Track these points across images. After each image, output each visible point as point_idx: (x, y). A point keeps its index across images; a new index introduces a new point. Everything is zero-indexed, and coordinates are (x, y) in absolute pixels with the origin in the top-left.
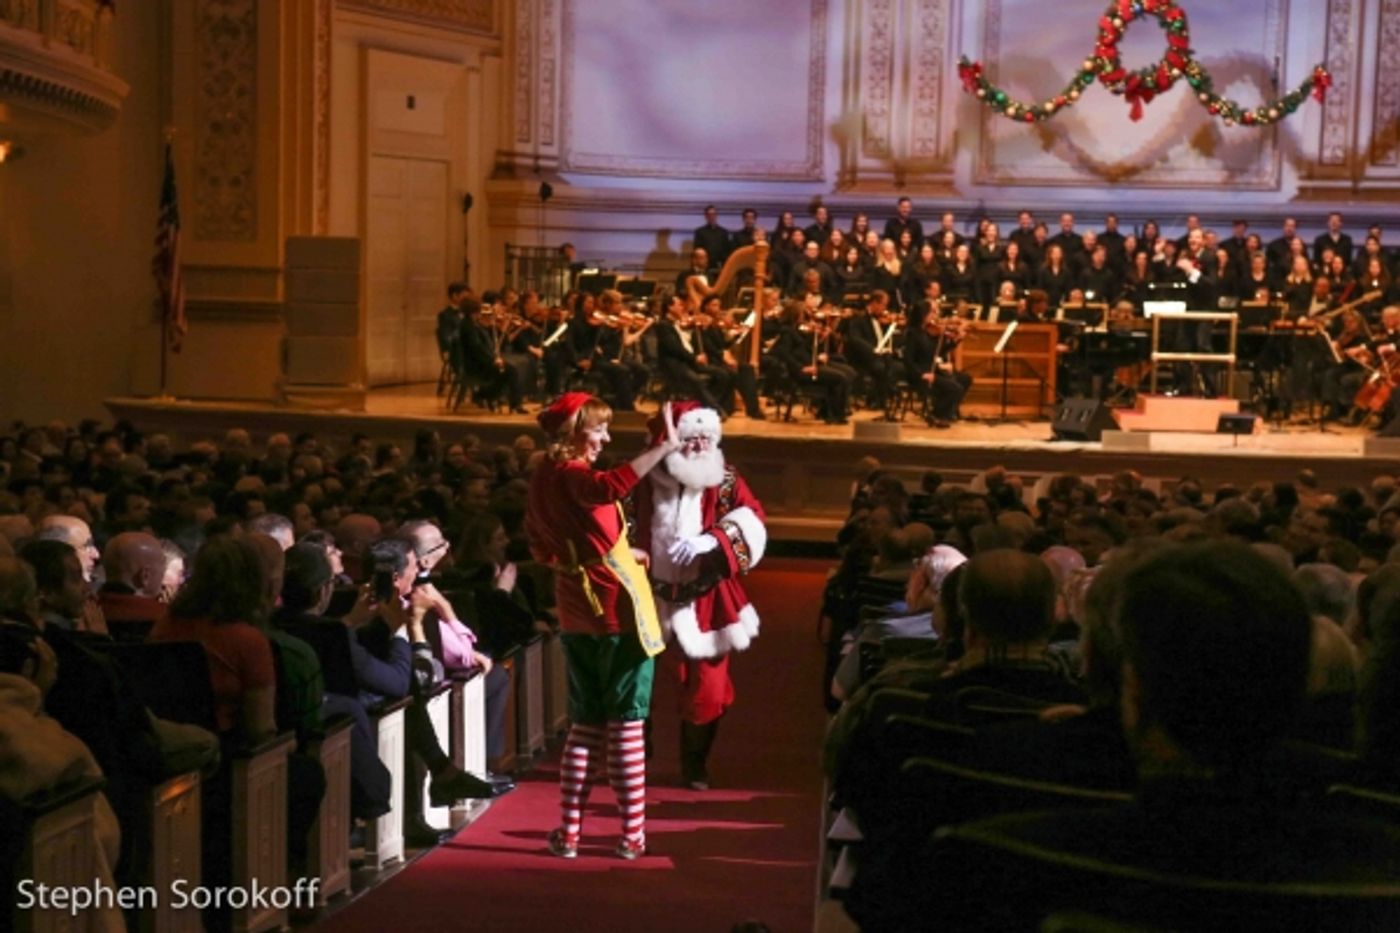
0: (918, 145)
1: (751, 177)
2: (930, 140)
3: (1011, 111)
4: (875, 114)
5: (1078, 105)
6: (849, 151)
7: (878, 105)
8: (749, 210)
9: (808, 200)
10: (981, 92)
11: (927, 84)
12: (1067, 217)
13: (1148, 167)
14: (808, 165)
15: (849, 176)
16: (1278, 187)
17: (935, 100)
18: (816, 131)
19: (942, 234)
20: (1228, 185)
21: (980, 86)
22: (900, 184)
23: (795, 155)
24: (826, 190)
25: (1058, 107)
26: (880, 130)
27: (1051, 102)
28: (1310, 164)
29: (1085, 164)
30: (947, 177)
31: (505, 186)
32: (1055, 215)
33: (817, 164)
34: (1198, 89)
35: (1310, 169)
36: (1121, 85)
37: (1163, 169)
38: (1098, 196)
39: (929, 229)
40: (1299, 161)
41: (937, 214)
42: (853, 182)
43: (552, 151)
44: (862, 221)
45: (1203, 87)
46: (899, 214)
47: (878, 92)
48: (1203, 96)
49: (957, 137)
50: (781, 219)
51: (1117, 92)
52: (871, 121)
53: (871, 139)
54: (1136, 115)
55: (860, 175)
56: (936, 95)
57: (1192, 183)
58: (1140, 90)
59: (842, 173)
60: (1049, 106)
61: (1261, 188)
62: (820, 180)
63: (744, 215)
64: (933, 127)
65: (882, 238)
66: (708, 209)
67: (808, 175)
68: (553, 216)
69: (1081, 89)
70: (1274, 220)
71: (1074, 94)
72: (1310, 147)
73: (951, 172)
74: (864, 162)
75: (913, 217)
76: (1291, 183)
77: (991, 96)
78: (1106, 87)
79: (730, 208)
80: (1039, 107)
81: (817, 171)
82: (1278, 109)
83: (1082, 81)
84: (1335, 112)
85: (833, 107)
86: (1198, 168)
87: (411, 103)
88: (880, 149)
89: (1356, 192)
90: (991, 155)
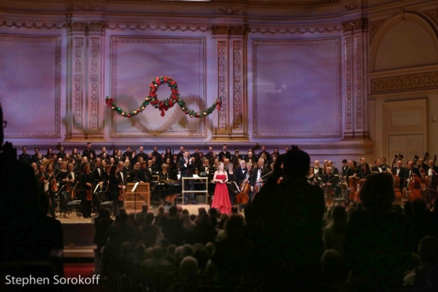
0: (92, 125)
1: (37, 137)
2: (96, 124)
3: (123, 114)
4: (77, 116)
5: (144, 112)
6: (69, 128)
7: (78, 113)
8: (37, 148)
9: (57, 144)
10: (113, 108)
11: (94, 106)
12: (141, 148)
13: (166, 131)
14: (56, 132)
15: (69, 136)
16: (206, 137)
17: (97, 110)
18: (58, 121)
19: (102, 154)
21: (113, 106)
22: (86, 138)
23: (50, 130)
24: (62, 140)
25: (138, 112)
26: (79, 120)
27: (135, 111)
28: (216, 129)
29: (146, 130)
30: (102, 135)
32: (138, 147)
33: (59, 132)
34: (181, 106)
35: (215, 131)
36: (158, 105)
37: (170, 132)
39: (98, 153)
40: (212, 128)
41: (100, 147)
42: (71, 138)
44: (76, 150)
45: (183, 105)
46: (88, 148)
47: (78, 108)
48: (183, 108)
49: (104, 122)
50: (49, 151)
51: (156, 107)
52: (76, 118)
53: (76, 124)
54: (163, 114)
55: (73, 135)
56: (97, 109)
57: (179, 136)
58: (164, 107)
59: (67, 135)
60: (135, 112)
62: (59, 137)
63: (35, 150)
64: (97, 119)
65: (83, 156)
66: (23, 148)
67: (55, 136)
69: (145, 107)
71: (143, 108)
72: (215, 124)
73: (103, 134)
74: (74, 131)
75: (92, 149)
76: (210, 135)
77: (116, 109)
78: (153, 106)
79: (30, 147)
80: (132, 112)
81: (59, 134)
82: (206, 112)
83: (145, 104)
84: (222, 113)
85: (63, 113)
86: (181, 131)
88: (79, 127)
89: (230, 138)
90: (116, 128)
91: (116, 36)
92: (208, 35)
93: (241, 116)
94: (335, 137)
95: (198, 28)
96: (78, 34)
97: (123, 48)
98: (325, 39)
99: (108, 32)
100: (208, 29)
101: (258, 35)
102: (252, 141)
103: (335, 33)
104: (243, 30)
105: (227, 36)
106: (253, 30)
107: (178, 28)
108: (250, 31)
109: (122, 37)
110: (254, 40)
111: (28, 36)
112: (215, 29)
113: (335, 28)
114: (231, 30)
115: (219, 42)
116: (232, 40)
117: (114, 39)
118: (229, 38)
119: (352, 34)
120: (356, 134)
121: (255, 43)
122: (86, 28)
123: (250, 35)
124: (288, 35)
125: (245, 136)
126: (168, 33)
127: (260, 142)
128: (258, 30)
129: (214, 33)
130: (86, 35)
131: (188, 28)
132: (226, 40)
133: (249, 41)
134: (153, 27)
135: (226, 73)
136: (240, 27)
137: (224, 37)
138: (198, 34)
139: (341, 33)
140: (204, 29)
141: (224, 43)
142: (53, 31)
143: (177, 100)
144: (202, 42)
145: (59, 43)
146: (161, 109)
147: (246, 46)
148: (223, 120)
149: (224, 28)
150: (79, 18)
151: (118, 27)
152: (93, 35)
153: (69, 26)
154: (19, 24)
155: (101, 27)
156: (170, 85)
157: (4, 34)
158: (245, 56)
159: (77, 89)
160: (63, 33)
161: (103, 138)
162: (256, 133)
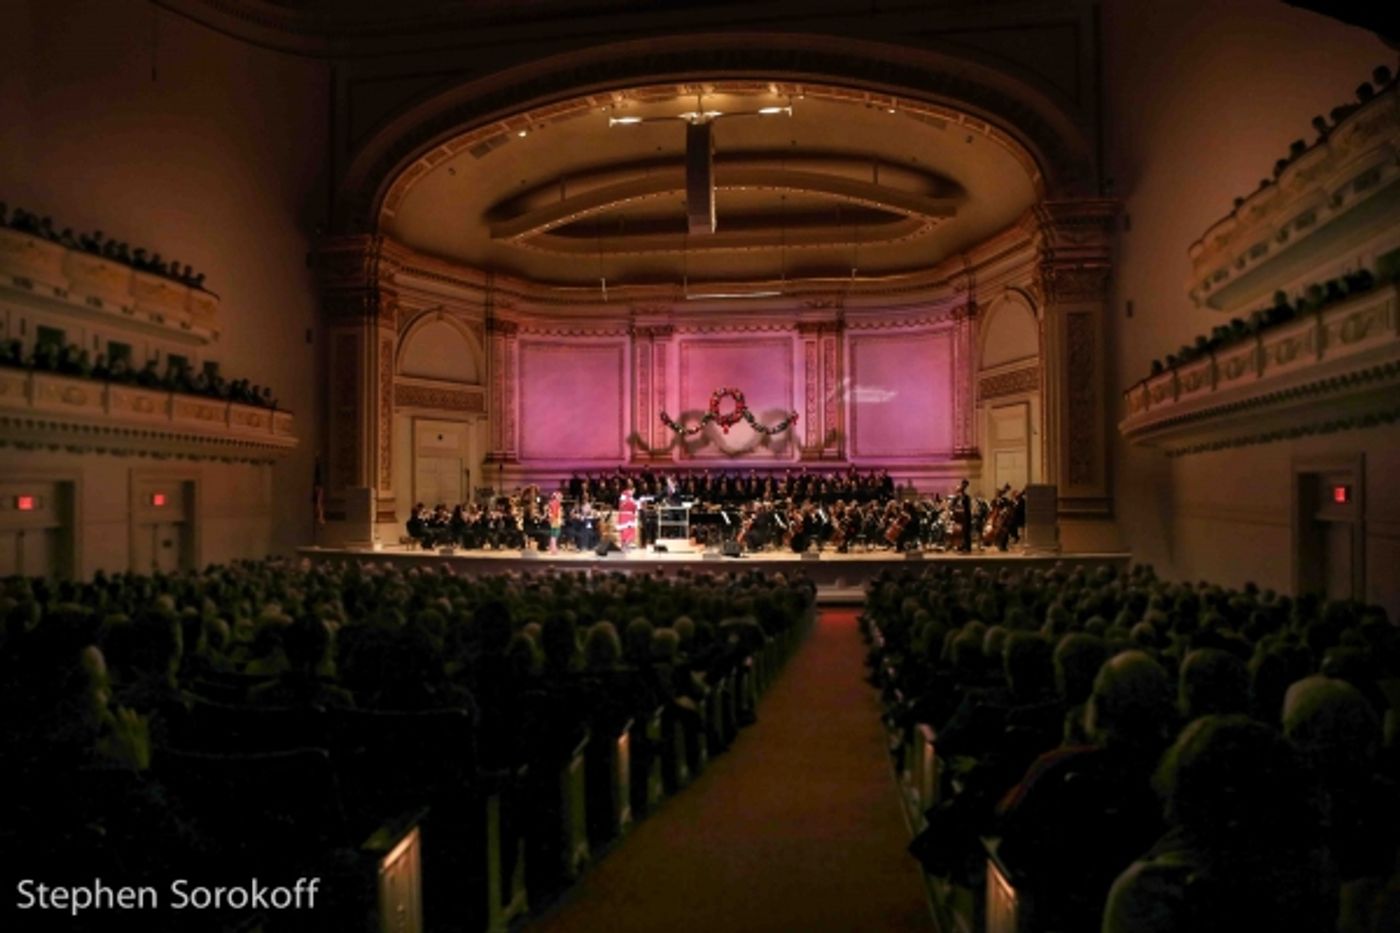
0: (659, 445)
2: (663, 444)
4: (643, 433)
6: (634, 447)
7: (644, 430)
8: (589, 471)
9: (619, 467)
14: (618, 453)
15: (633, 458)
16: (793, 456)
18: (621, 440)
20: (776, 457)
21: (668, 422)
22: (651, 460)
23: (613, 450)
24: (625, 464)
26: (644, 439)
28: (804, 448)
29: (722, 450)
30: (668, 457)
31: (488, 466)
32: (709, 470)
33: (622, 451)
35: (803, 450)
37: (751, 452)
38: (727, 462)
40: (799, 447)
47: (643, 425)
49: (673, 443)
52: (641, 436)
53: (642, 443)
55: (638, 457)
57: (762, 456)
59: (631, 457)
61: (787, 458)
62: (623, 459)
64: (664, 439)
66: (575, 472)
67: (618, 457)
70: (788, 469)
72: (803, 442)
73: (670, 454)
74: (640, 452)
76: (797, 455)
81: (622, 456)
84: (811, 427)
85: (627, 432)
86: (763, 451)
87: (440, 438)
88: (644, 447)
89: (821, 458)
90: (687, 448)
91: (686, 341)
92: (795, 334)
93: (834, 431)
94: (946, 455)
95: (783, 327)
96: (642, 343)
97: (695, 354)
98: (934, 332)
99: (677, 338)
100: (795, 327)
101: (856, 332)
102: (850, 461)
103: (946, 323)
104: (839, 327)
105: (816, 335)
106: (852, 325)
107: (759, 328)
108: (846, 327)
109: (692, 341)
110: (852, 337)
111: (588, 346)
112: (802, 328)
113: (946, 317)
114: (820, 328)
115: (807, 343)
116: (823, 340)
117: (684, 345)
118: (819, 337)
121: (853, 341)
122: (650, 334)
123: (847, 333)
125: (841, 457)
126: (747, 334)
127: (859, 462)
128: (857, 325)
129: (802, 332)
130: (652, 340)
131: (771, 328)
132: (816, 340)
133: (846, 342)
134: (730, 328)
135: (816, 379)
136: (832, 323)
137: (813, 337)
138: (783, 333)
140: (789, 327)
141: (813, 343)
142: (617, 339)
143: (744, 414)
144: (787, 343)
145: (622, 352)
146: (722, 425)
147: (841, 346)
148: (813, 438)
149: (813, 324)
150: (642, 322)
151: (688, 330)
152: (659, 341)
153: (634, 333)
154: (577, 332)
155: (668, 331)
156: (735, 397)
157: (559, 345)
158: (840, 358)
159: (642, 404)
160: (627, 339)
161: (671, 460)
162: (855, 452)
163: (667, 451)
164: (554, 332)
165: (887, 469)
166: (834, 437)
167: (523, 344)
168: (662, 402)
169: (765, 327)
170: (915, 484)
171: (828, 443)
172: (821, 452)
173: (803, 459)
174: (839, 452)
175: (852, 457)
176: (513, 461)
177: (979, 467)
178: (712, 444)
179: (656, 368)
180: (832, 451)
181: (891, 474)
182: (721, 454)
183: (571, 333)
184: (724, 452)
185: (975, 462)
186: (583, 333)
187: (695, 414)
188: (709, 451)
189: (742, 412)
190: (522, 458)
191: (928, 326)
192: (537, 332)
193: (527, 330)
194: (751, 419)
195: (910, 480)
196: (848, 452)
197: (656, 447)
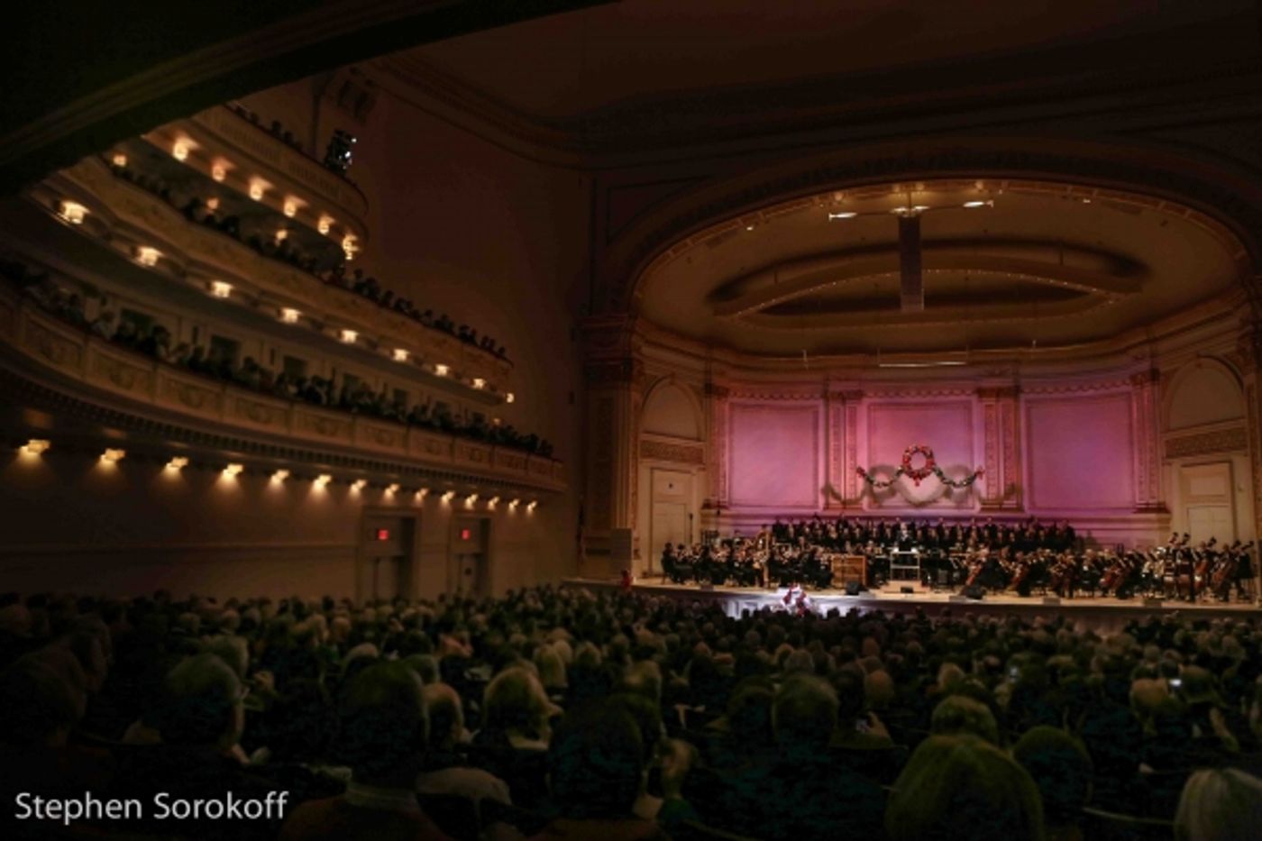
0: (850, 495)
2: (854, 494)
3: (876, 483)
4: (835, 484)
5: (898, 481)
6: (828, 497)
7: (836, 482)
8: (791, 518)
9: (811, 514)
11: (852, 475)
12: (898, 519)
13: (935, 501)
14: (813, 502)
15: (827, 507)
16: (973, 508)
18: (816, 490)
22: (845, 508)
23: (809, 500)
24: (820, 511)
25: (895, 481)
26: (836, 489)
28: (984, 500)
29: (908, 501)
30: (859, 506)
31: (706, 511)
33: (816, 501)
35: (983, 502)
36: (912, 474)
40: (980, 499)
41: (858, 518)
43: (726, 499)
47: (836, 477)
48: (942, 479)
49: (864, 493)
51: (911, 477)
52: (834, 487)
53: (835, 494)
54: (918, 485)
55: (831, 506)
57: (945, 507)
59: (825, 505)
60: (889, 481)
61: (967, 508)
62: (817, 507)
64: (855, 490)
66: (778, 517)
67: (813, 505)
68: (722, 520)
69: (899, 476)
70: (967, 519)
71: (897, 477)
72: (984, 495)
73: (860, 504)
74: (833, 502)
76: (978, 506)
79: (785, 516)
81: (817, 504)
82: (967, 481)
83: (899, 473)
84: (992, 482)
85: (821, 483)
86: (945, 502)
87: (671, 486)
88: (837, 497)
89: (1001, 509)
90: (876, 499)
91: (874, 404)
92: (974, 398)
93: (1013, 485)
94: (1127, 509)
95: (963, 392)
96: (835, 405)
97: (882, 416)
98: (1112, 396)
99: (866, 401)
100: (974, 393)
101: (1031, 396)
102: (1028, 513)
103: (1124, 388)
104: (1015, 392)
105: (994, 399)
106: (1027, 390)
107: (941, 393)
108: (1022, 392)
109: (879, 404)
110: (1028, 401)
111: (787, 408)
112: (981, 393)
113: (1124, 383)
114: (998, 393)
115: (987, 406)
116: (1001, 404)
117: (872, 407)
118: (997, 401)
119: (1142, 388)
120: (1150, 506)
121: (1029, 405)
122: (843, 398)
123: (1023, 397)
124: (1069, 394)
125: (1020, 508)
126: (928, 399)
127: (1038, 514)
128: (1032, 391)
129: (980, 396)
130: (844, 403)
131: (951, 393)
132: (994, 404)
134: (913, 393)
135: (995, 438)
136: (1009, 389)
137: (991, 401)
138: (963, 398)
139: (1129, 388)
140: (968, 392)
141: (990, 406)
142: (810, 402)
143: (934, 470)
144: (967, 407)
145: (816, 414)
146: (915, 478)
147: (1017, 409)
148: (993, 490)
149: (992, 390)
150: (835, 387)
151: (876, 395)
152: (849, 404)
153: (826, 397)
154: (776, 396)
155: (859, 395)
156: (925, 453)
157: (762, 407)
158: (1017, 420)
159: (835, 459)
160: (821, 403)
161: (861, 509)
162: (1033, 506)
163: (857, 501)
164: (757, 396)
165: (1068, 520)
166: (1012, 490)
167: (732, 406)
168: (854, 457)
169: (946, 392)
170: (1095, 534)
171: (1008, 495)
172: (1001, 504)
173: (983, 510)
174: (1017, 504)
175: (1030, 509)
176: (725, 507)
177: (1168, 521)
178: (898, 495)
179: (848, 428)
180: (1011, 503)
181: (1071, 525)
182: (906, 504)
183: (771, 397)
184: (910, 502)
185: (1164, 516)
186: (782, 397)
187: (885, 469)
188: (895, 501)
189: (931, 466)
190: (731, 504)
191: (1103, 391)
192: (743, 396)
193: (735, 394)
194: (940, 474)
195: (1089, 531)
196: (1026, 504)
197: (848, 497)
